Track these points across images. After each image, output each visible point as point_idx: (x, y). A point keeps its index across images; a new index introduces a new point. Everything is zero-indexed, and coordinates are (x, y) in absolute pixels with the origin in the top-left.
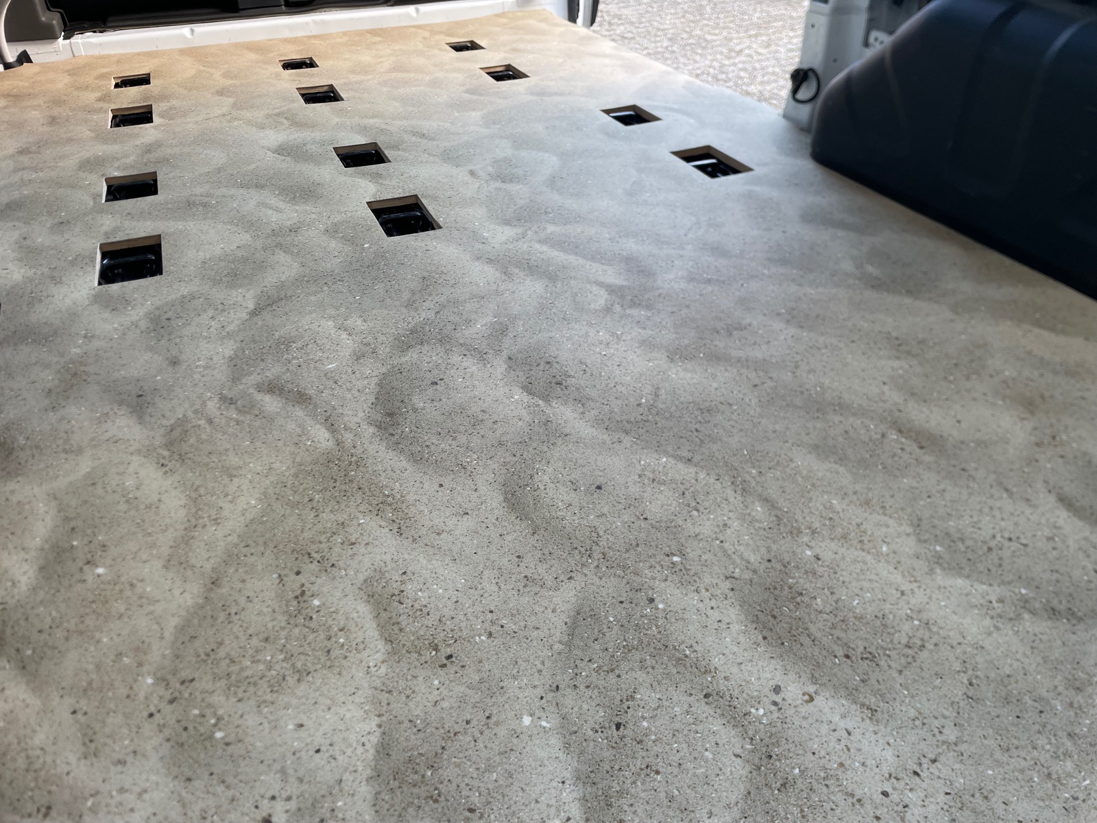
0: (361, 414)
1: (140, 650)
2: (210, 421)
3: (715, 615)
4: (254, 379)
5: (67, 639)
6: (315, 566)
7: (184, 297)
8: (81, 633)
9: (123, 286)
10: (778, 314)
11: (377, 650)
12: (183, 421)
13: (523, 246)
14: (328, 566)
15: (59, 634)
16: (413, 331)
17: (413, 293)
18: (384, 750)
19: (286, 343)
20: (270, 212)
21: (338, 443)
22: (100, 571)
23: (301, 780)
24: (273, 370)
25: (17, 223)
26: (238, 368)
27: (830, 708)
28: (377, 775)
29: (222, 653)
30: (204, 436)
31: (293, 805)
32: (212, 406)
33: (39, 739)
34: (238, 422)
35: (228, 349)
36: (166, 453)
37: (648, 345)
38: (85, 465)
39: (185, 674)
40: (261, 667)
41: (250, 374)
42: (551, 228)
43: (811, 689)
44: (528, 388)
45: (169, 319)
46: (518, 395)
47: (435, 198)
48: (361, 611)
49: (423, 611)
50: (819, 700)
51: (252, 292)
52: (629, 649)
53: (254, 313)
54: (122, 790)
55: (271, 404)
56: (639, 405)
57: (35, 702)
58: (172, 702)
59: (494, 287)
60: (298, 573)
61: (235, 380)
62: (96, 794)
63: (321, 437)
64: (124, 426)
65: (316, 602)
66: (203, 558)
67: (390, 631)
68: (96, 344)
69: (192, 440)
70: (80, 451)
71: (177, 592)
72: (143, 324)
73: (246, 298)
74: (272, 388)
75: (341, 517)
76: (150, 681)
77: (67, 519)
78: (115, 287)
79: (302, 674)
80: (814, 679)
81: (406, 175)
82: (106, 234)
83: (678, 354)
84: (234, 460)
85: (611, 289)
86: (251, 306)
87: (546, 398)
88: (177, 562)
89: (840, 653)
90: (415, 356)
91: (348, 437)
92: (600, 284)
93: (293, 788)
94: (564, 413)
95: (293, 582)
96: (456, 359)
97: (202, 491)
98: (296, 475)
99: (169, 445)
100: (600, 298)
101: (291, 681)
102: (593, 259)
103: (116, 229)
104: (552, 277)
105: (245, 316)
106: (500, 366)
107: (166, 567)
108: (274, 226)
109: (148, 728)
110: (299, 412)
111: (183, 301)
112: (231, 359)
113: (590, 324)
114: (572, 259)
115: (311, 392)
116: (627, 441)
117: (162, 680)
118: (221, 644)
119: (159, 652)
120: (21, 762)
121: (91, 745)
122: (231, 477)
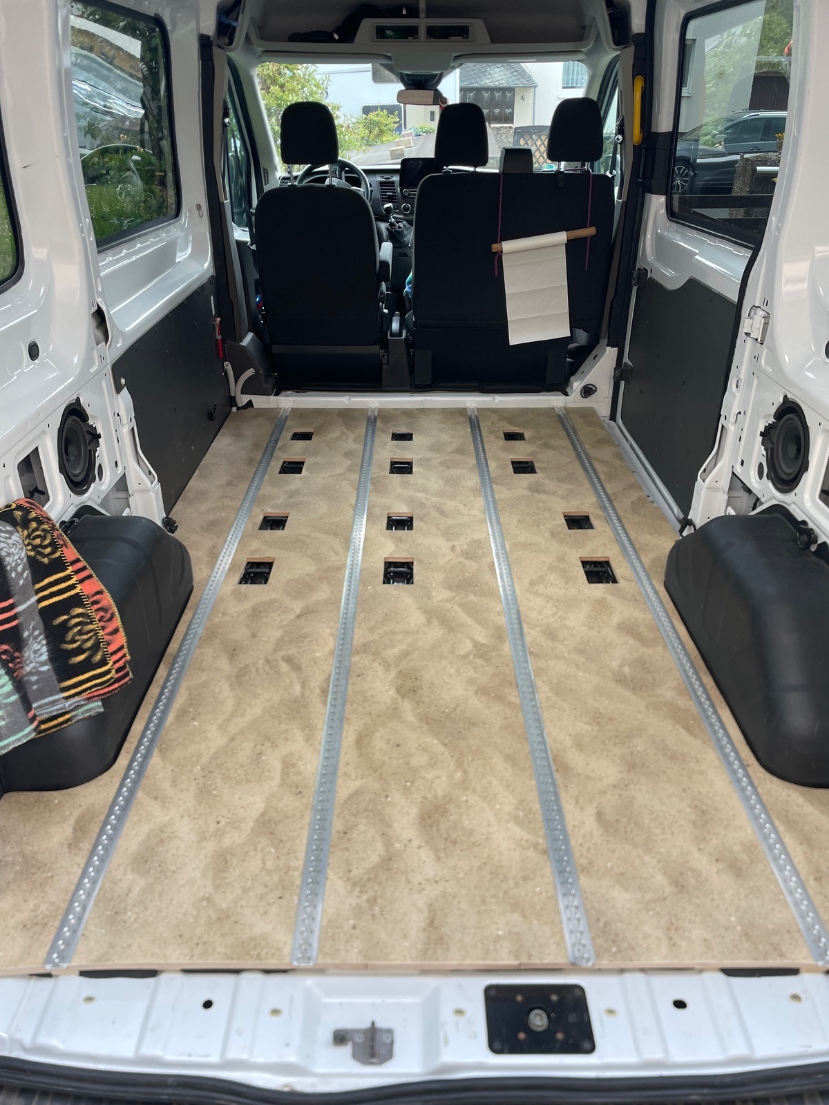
0: (318, 683)
1: (200, 756)
2: (257, 670)
3: (407, 809)
4: (282, 653)
5: (177, 745)
6: (269, 744)
7: (271, 600)
8: (183, 745)
9: (248, 588)
10: (551, 683)
11: (277, 781)
12: (247, 666)
13: (449, 606)
14: (274, 745)
15: (176, 743)
16: (365, 645)
17: (376, 622)
18: (263, 814)
19: (305, 636)
20: (333, 554)
21: (303, 694)
22: (196, 723)
23: (233, 814)
24: (292, 651)
25: (213, 536)
26: (280, 644)
27: (425, 854)
28: (257, 821)
29: (225, 766)
30: (252, 677)
31: (227, 821)
32: (261, 662)
33: (160, 776)
34: (268, 673)
35: (278, 634)
36: (235, 680)
37: (471, 681)
38: (204, 677)
39: (211, 769)
40: (236, 775)
41: (281, 650)
42: (472, 597)
43: (422, 844)
44: (398, 691)
45: (260, 611)
46: (392, 692)
47: (421, 562)
48: (277, 766)
49: (300, 773)
50: (422, 849)
51: (302, 604)
52: (366, 810)
53: (298, 617)
54: (180, 799)
55: (284, 667)
56: (443, 712)
57: (162, 764)
58: (203, 777)
59: (417, 628)
60: (262, 745)
61: (275, 651)
62: (171, 798)
63: (297, 689)
64: (224, 663)
65: (264, 758)
66: (232, 729)
67: (285, 774)
68: (227, 618)
69: (247, 677)
70: (203, 670)
71: (218, 739)
72: (249, 612)
73: (298, 606)
74: (288, 660)
75: (288, 727)
76: (199, 768)
77: (191, 699)
78: (244, 587)
79: (248, 781)
80: (427, 842)
81: (415, 542)
82: (252, 552)
83: (482, 691)
84: (259, 690)
85: (476, 645)
86: (298, 611)
87: (403, 697)
88: (223, 728)
89: (444, 836)
90: (358, 658)
91: (308, 692)
92: (472, 640)
93: (230, 816)
94: (407, 707)
95: (259, 748)
96: (375, 665)
97: (242, 701)
98: (279, 704)
99: (237, 677)
100: (467, 646)
101: (244, 782)
102: (479, 623)
103: (257, 550)
104: (451, 630)
105: (292, 617)
106: (393, 674)
107: (218, 729)
108: (330, 564)
109: (193, 783)
110: (294, 675)
111: (270, 603)
112: (278, 640)
113: (451, 663)
114: (469, 621)
115: (303, 666)
116: (426, 727)
117: (203, 769)
118: (226, 762)
119: (205, 759)
120: (152, 782)
121: (174, 783)
122: (255, 698)
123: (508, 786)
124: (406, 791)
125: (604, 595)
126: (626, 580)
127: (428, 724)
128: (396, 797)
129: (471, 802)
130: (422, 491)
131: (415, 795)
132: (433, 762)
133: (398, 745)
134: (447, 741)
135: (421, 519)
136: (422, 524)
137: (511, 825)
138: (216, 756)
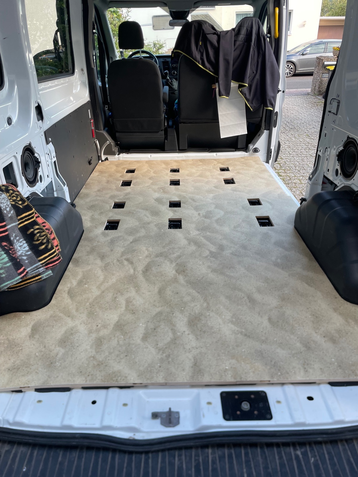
0: (141, 269)
1: (88, 299)
2: (113, 264)
3: (182, 319)
4: (124, 257)
5: (78, 295)
6: (120, 294)
7: (119, 236)
8: (81, 294)
9: (108, 231)
10: (245, 267)
11: (124, 308)
12: (109, 263)
13: (198, 237)
14: (122, 294)
15: (77, 294)
16: (161, 253)
17: (166, 244)
18: (117, 322)
19: (134, 251)
20: (146, 217)
21: (134, 273)
22: (86, 286)
23: (104, 322)
24: (129, 256)
25: (92, 211)
26: (123, 254)
27: (191, 337)
28: (115, 325)
29: (100, 303)
30: (111, 267)
31: (102, 325)
32: (115, 261)
33: (70, 307)
34: (118, 265)
35: (122, 250)
36: (104, 268)
37: (209, 267)
38: (90, 267)
39: (94, 304)
40: (105, 306)
41: (124, 256)
42: (208, 233)
43: (190, 333)
44: (176, 271)
45: (114, 241)
46: (174, 272)
47: (185, 220)
48: (124, 303)
49: (133, 305)
50: (190, 335)
51: (133, 237)
52: (164, 319)
53: (131, 243)
54: (80, 317)
55: (126, 263)
56: (197, 279)
57: (71, 302)
58: (90, 307)
59: (184, 246)
60: (117, 294)
61: (121, 256)
62: (76, 316)
63: (132, 271)
64: (99, 262)
65: (118, 299)
66: (103, 288)
67: (127, 306)
68: (99, 243)
69: (109, 267)
70: (89, 265)
71: (97, 292)
72: (109, 241)
73: (131, 238)
74: (127, 260)
75: (128, 287)
76: (88, 304)
77: (84, 276)
78: (107, 231)
79: (111, 309)
80: (192, 332)
81: (182, 212)
82: (109, 218)
83: (214, 271)
84: (114, 272)
85: (211, 252)
86: (131, 241)
87: (179, 274)
88: (99, 287)
89: (200, 330)
90: (158, 259)
91: (136, 272)
92: (209, 250)
93: (102, 323)
94: (181, 278)
95: (115, 295)
96: (166, 261)
97: (107, 276)
98: (124, 278)
99: (105, 267)
100: (207, 253)
101: (109, 309)
102: (212, 244)
103: (112, 217)
104: (199, 246)
105: (129, 243)
106: (174, 264)
107: (97, 288)
108: (145, 222)
109: (86, 310)
110: (130, 266)
111: (119, 237)
112: (123, 252)
113: (200, 260)
114: (208, 243)
115: (134, 262)
116: (189, 286)
117: (90, 304)
118: (100, 301)
119: (91, 300)
120: (67, 310)
121: (77, 310)
122: (113, 275)
123: (227, 309)
124: (182, 312)
125: (267, 231)
126: (277, 225)
127: (190, 284)
128: (177, 314)
129: (211, 315)
130: (184, 192)
131: (186, 313)
132: (193, 299)
133: (177, 293)
134: (199, 291)
135: (184, 203)
136: (185, 205)
137: (229, 324)
138: (96, 299)
